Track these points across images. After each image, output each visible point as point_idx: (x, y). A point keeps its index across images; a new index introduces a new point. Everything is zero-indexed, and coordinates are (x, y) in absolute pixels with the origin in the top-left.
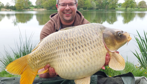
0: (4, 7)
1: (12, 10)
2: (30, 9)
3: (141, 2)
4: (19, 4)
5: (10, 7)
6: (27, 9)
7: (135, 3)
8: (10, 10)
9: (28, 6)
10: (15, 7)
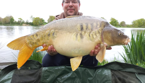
0: (24, 23)
1: (30, 25)
2: (43, 25)
3: (122, 22)
4: (36, 21)
5: (29, 23)
6: (41, 24)
7: (118, 22)
8: (29, 25)
9: (42, 23)
10: (32, 23)
